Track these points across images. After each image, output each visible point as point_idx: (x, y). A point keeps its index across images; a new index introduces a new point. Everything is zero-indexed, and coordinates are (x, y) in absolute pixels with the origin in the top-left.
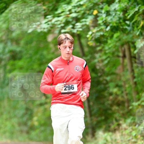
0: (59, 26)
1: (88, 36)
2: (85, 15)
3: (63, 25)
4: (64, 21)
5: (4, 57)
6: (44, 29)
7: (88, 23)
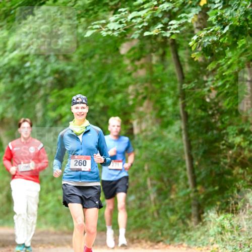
0: (140, 27)
1: (191, 44)
2: (186, 7)
3: (146, 24)
4: (148, 17)
5: (44, 82)
6: (113, 30)
7: (190, 21)
